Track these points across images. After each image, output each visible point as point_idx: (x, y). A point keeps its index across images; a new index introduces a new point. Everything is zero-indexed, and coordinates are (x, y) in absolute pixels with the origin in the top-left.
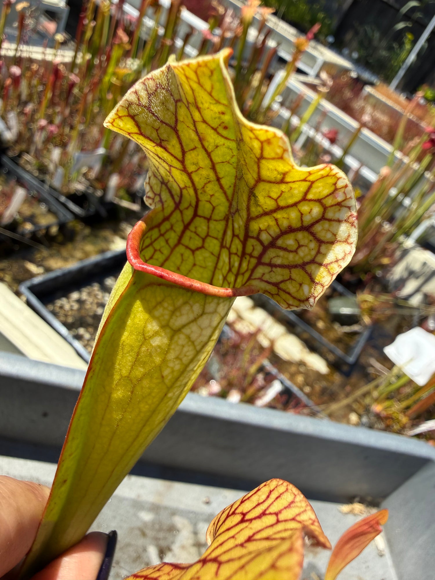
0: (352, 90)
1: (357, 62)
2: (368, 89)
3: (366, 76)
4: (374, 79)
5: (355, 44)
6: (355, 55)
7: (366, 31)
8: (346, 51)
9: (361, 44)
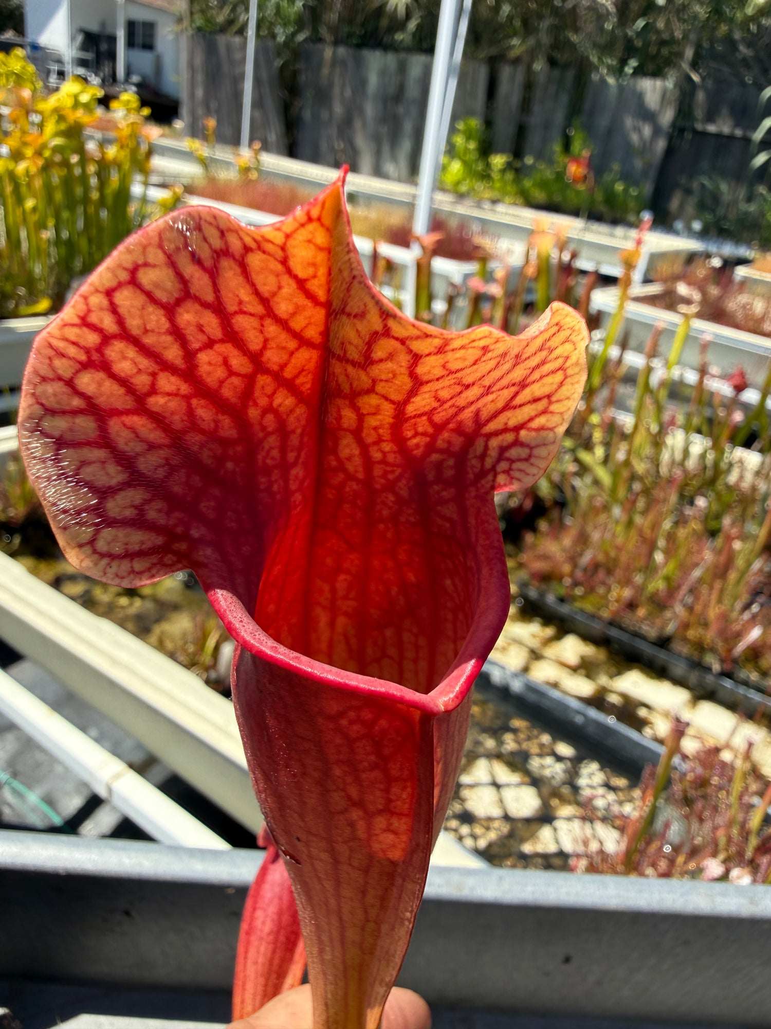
0: (718, 283)
1: (703, 235)
2: (741, 272)
3: (729, 249)
4: (743, 251)
5: (690, 209)
6: (697, 226)
7: (703, 186)
8: (679, 225)
9: (702, 207)
